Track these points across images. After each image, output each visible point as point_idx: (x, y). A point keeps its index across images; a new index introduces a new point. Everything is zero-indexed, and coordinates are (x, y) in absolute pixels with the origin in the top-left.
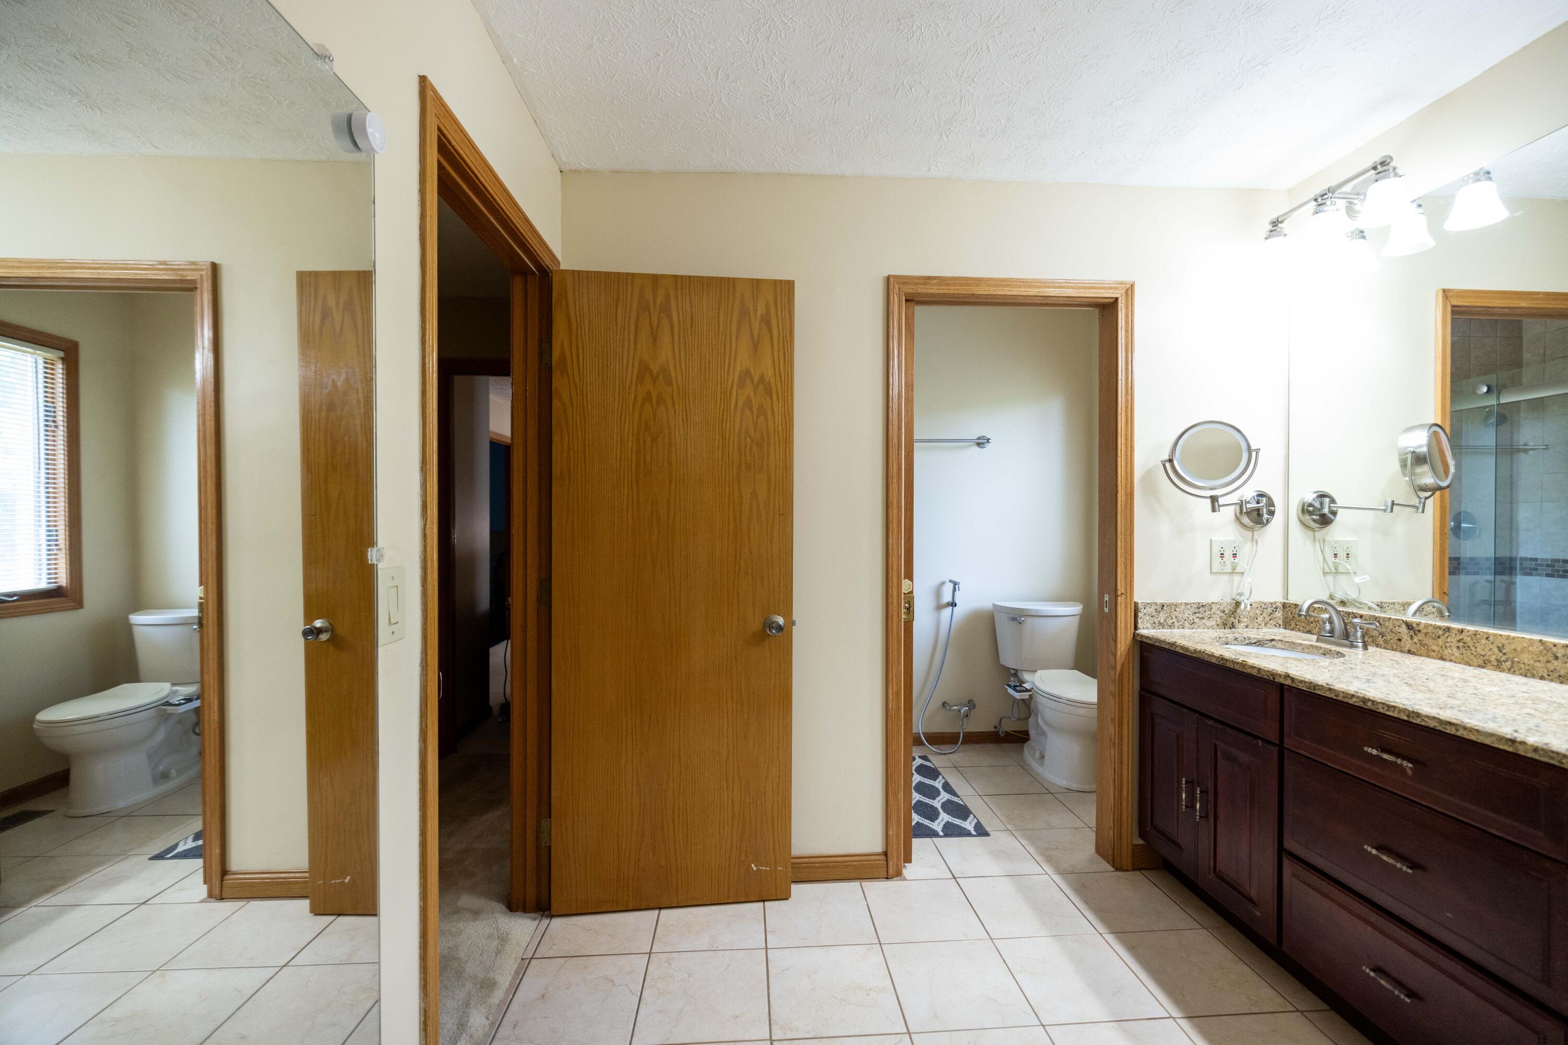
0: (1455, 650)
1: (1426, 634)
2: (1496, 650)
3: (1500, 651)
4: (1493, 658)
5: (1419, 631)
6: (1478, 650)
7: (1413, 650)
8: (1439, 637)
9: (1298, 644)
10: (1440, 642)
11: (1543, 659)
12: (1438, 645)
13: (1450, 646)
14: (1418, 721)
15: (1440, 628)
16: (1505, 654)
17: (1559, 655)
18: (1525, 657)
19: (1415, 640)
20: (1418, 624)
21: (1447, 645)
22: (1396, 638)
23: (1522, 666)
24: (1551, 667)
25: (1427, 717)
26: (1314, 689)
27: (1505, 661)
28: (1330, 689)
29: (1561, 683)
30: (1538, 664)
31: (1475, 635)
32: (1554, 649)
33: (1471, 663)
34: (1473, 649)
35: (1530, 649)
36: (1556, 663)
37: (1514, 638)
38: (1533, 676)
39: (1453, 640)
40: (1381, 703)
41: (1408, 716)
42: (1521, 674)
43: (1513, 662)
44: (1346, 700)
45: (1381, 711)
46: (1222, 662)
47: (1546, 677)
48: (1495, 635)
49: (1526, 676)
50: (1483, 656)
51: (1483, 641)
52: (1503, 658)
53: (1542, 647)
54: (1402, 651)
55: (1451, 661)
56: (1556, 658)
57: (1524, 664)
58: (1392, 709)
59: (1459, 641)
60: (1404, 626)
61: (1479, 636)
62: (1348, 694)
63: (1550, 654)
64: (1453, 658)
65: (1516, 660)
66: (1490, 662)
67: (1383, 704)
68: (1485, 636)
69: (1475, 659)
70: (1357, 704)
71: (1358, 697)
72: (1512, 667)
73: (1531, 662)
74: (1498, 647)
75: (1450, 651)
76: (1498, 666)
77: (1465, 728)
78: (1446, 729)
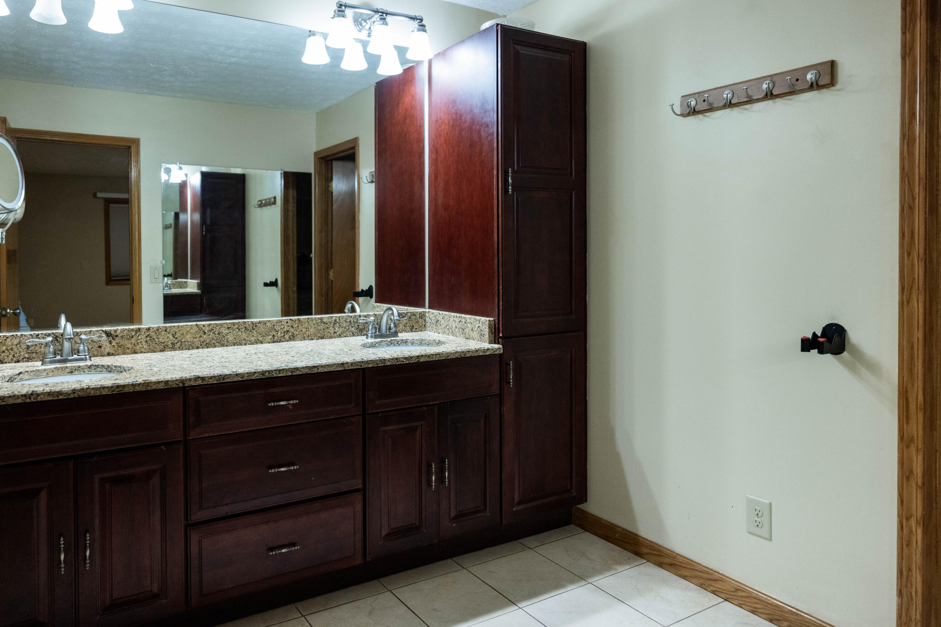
0: (144, 343)
1: (122, 337)
2: (171, 337)
3: (174, 337)
4: (169, 343)
5: (117, 336)
6: (160, 340)
7: (111, 351)
8: (132, 337)
9: (42, 370)
10: (133, 340)
11: (198, 336)
12: (131, 343)
13: (141, 342)
14: (298, 373)
15: (133, 330)
16: (177, 338)
17: (206, 331)
18: (189, 337)
19: (114, 343)
20: (115, 331)
21: (139, 341)
22: (97, 346)
23: (187, 343)
24: (202, 339)
25: (303, 368)
26: (224, 379)
27: (176, 343)
28: (237, 375)
29: (207, 348)
30: (195, 340)
31: (158, 330)
32: (204, 328)
33: (156, 350)
34: (157, 340)
35: (191, 331)
36: (204, 336)
37: (182, 326)
38: (193, 348)
39: (142, 338)
40: (274, 370)
41: (292, 372)
42: (186, 349)
43: (181, 342)
44: (250, 378)
45: (275, 375)
46: (117, 390)
47: (200, 346)
48: (170, 327)
49: (189, 349)
50: (163, 343)
51: (163, 333)
52: (176, 341)
53: (197, 329)
54: (102, 356)
55: (142, 352)
56: (205, 333)
57: (188, 341)
58: (282, 372)
59: (147, 337)
60: (104, 335)
61: (160, 330)
62: (251, 373)
63: (202, 332)
64: (143, 350)
65: (183, 340)
66: (167, 346)
67: (276, 370)
68: (164, 329)
69: (158, 347)
70: (258, 378)
71: (259, 372)
72: (181, 345)
73: (192, 340)
74: (173, 335)
75: (141, 346)
76: (173, 348)
77: (322, 366)
78: (312, 371)
